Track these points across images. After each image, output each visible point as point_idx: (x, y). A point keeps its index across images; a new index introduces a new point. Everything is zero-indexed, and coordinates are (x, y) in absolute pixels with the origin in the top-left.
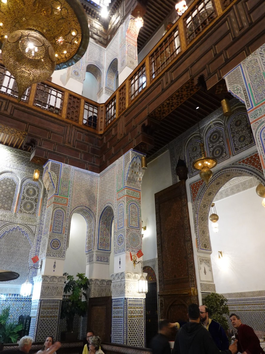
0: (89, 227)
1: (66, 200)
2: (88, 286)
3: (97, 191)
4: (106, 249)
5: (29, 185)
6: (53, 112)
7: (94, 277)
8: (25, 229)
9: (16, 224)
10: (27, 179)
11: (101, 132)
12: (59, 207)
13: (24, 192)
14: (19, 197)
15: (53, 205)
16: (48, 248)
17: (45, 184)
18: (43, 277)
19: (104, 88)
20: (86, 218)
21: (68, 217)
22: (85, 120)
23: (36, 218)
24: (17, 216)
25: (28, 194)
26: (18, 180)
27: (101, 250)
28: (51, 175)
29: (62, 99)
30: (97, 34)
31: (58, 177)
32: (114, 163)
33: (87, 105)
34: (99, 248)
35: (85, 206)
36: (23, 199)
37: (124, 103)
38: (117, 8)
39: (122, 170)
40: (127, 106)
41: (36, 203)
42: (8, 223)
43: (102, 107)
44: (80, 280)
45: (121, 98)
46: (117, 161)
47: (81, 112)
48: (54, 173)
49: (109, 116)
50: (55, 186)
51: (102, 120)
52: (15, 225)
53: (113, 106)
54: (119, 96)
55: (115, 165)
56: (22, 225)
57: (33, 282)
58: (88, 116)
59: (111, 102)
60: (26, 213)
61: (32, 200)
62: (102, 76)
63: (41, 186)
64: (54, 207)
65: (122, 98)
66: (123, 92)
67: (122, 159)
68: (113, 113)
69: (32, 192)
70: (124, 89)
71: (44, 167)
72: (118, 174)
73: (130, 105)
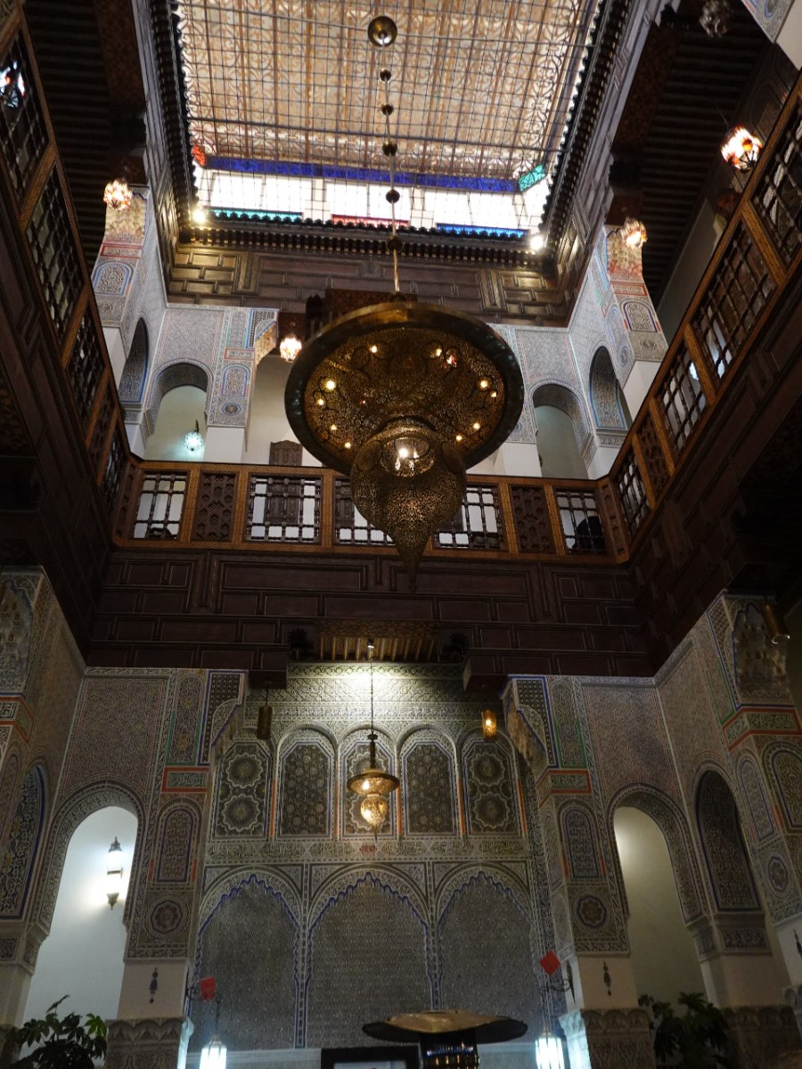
0: (673, 843)
1: (584, 777)
2: (725, 1032)
3: (664, 729)
4: (746, 906)
5: (477, 749)
6: (484, 547)
7: (735, 1002)
8: (499, 877)
9: (475, 865)
10: (467, 736)
11: (623, 558)
12: (571, 802)
13: (470, 773)
14: (462, 790)
15: (552, 797)
16: (574, 926)
17: (518, 740)
18: (585, 1014)
19: (594, 433)
20: (656, 816)
21: (603, 827)
22: (571, 537)
23: (520, 841)
24: (472, 842)
25: (484, 778)
26: (449, 744)
27: (729, 910)
28: (526, 717)
29: (497, 505)
30: (533, 303)
31: (544, 718)
32: (685, 640)
33: (562, 496)
34: (721, 906)
35: (641, 784)
36: (474, 793)
37: (661, 464)
38: (564, 220)
39: (714, 656)
40: (671, 468)
41: (509, 796)
42: (453, 865)
43: (605, 487)
44: (693, 1014)
45: (647, 451)
46: (693, 631)
47: (554, 521)
48: (531, 710)
49: (630, 507)
50: (545, 745)
51: (614, 522)
52: (473, 868)
53: (633, 476)
54: (642, 448)
55: (690, 644)
56: (491, 866)
57: (563, 1030)
58: (574, 524)
59: (625, 467)
60: (491, 830)
61: (496, 790)
62: (580, 404)
63: (508, 745)
64: (557, 804)
65: (650, 451)
66: (649, 435)
67: (704, 623)
68: (639, 497)
69: (490, 769)
70: (649, 423)
71: (503, 697)
72: (706, 669)
73: (679, 466)
